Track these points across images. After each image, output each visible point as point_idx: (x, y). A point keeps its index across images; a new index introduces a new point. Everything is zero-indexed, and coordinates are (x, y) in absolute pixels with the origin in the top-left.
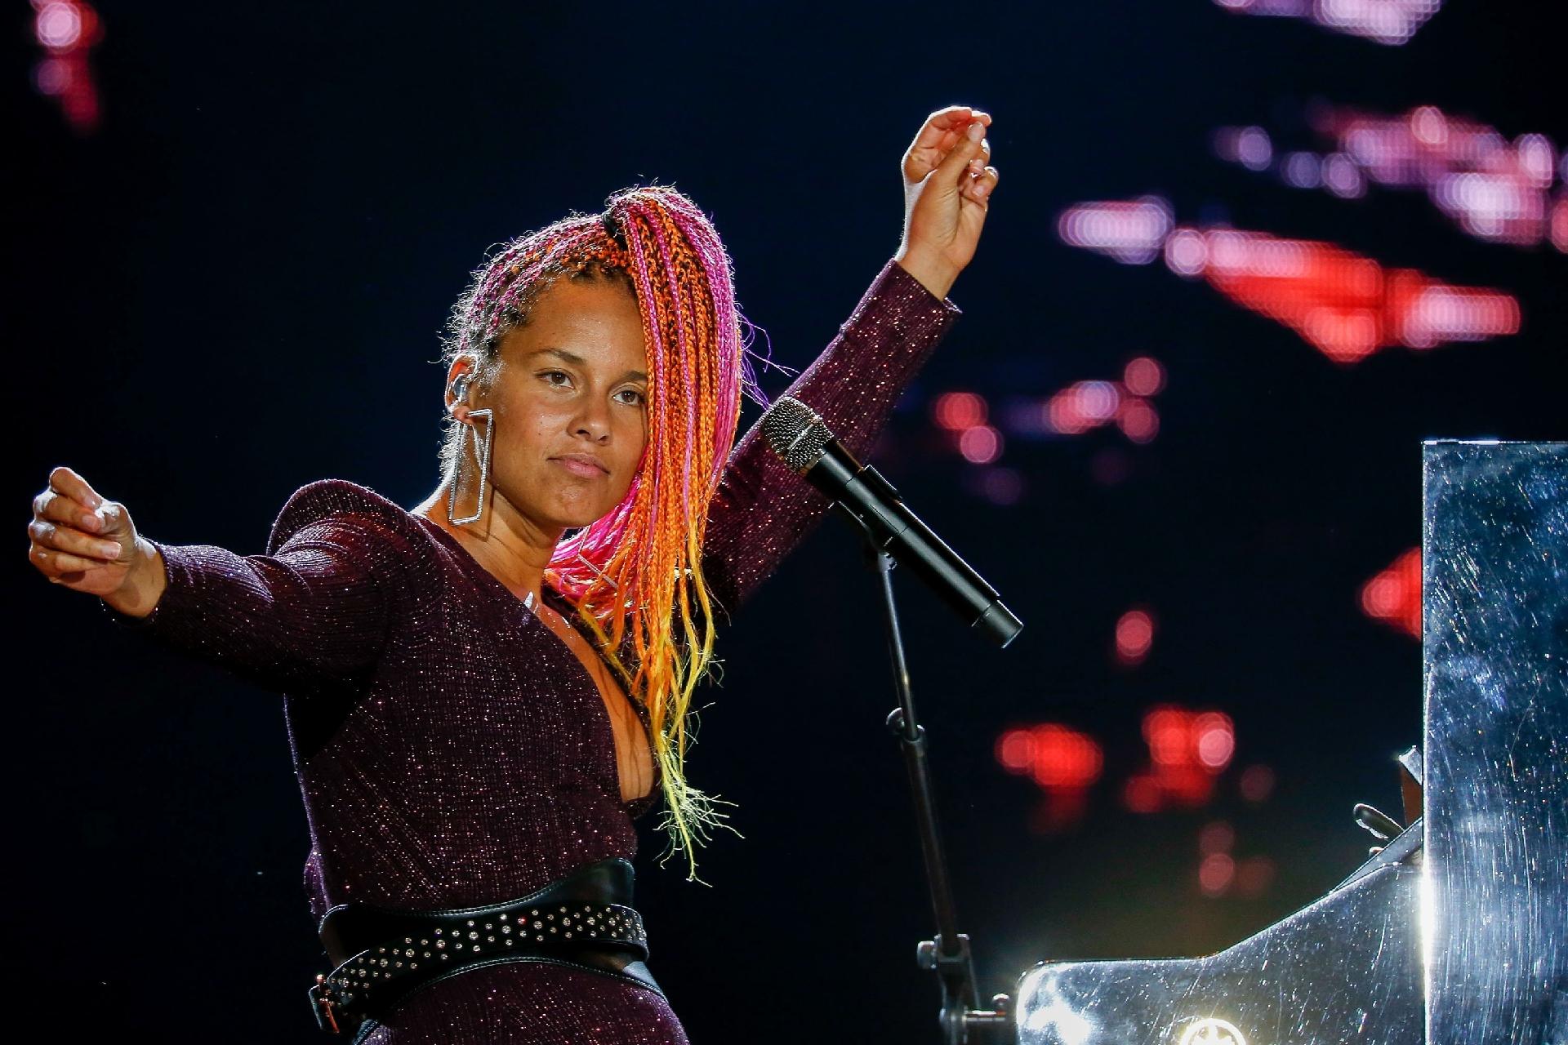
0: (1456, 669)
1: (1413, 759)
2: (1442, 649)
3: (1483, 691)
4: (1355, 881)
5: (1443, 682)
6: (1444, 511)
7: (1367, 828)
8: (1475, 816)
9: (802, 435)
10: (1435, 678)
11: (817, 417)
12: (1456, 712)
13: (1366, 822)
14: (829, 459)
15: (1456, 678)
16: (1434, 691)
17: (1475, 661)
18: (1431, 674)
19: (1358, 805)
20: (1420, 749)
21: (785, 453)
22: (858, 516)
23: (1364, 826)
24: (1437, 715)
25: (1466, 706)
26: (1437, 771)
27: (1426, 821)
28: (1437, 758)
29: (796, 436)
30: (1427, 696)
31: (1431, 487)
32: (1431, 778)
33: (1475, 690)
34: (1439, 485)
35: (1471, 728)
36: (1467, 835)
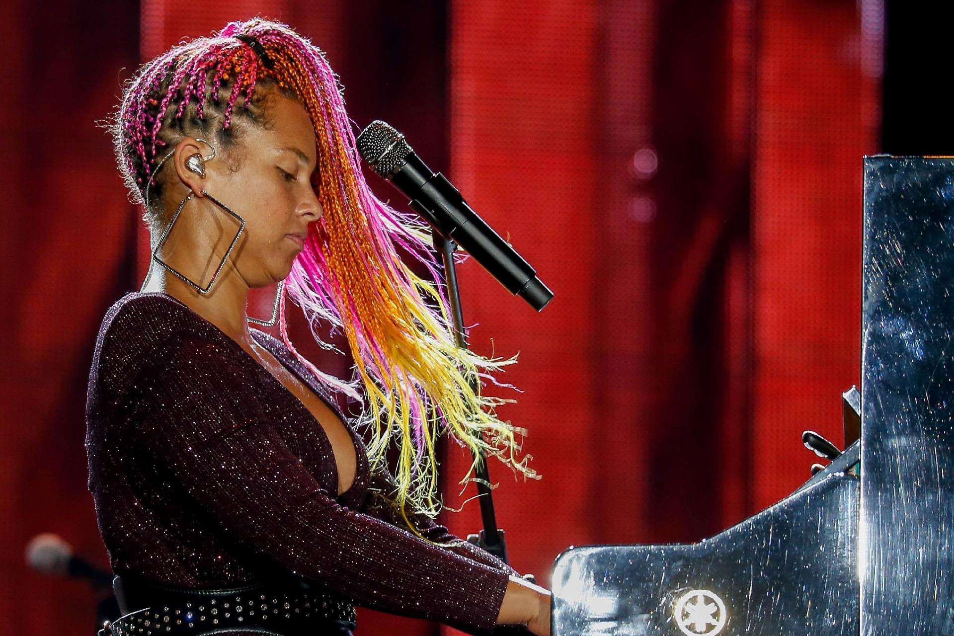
0: (886, 327)
1: (853, 396)
2: (877, 312)
3: (907, 344)
4: (808, 488)
5: (876, 337)
6: (879, 209)
7: (812, 449)
8: (899, 438)
9: (389, 149)
10: (870, 334)
11: (400, 135)
12: (887, 360)
13: (811, 445)
14: (409, 167)
15: (886, 334)
16: (870, 343)
17: (899, 322)
18: (867, 330)
19: (805, 432)
20: (859, 389)
21: (376, 162)
22: (431, 211)
23: (809, 448)
24: (872, 362)
25: (894, 355)
26: (872, 405)
27: (863, 442)
28: (871, 396)
29: (384, 150)
30: (864, 346)
31: (870, 191)
32: (866, 410)
33: (902, 342)
34: (876, 189)
35: (898, 373)
36: (893, 452)
